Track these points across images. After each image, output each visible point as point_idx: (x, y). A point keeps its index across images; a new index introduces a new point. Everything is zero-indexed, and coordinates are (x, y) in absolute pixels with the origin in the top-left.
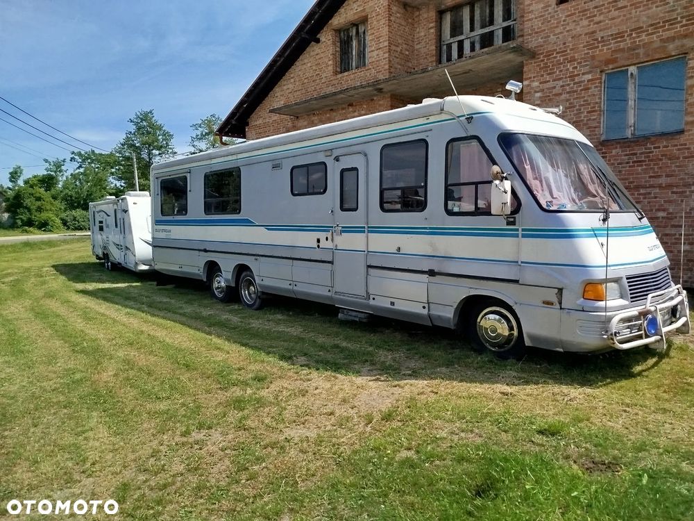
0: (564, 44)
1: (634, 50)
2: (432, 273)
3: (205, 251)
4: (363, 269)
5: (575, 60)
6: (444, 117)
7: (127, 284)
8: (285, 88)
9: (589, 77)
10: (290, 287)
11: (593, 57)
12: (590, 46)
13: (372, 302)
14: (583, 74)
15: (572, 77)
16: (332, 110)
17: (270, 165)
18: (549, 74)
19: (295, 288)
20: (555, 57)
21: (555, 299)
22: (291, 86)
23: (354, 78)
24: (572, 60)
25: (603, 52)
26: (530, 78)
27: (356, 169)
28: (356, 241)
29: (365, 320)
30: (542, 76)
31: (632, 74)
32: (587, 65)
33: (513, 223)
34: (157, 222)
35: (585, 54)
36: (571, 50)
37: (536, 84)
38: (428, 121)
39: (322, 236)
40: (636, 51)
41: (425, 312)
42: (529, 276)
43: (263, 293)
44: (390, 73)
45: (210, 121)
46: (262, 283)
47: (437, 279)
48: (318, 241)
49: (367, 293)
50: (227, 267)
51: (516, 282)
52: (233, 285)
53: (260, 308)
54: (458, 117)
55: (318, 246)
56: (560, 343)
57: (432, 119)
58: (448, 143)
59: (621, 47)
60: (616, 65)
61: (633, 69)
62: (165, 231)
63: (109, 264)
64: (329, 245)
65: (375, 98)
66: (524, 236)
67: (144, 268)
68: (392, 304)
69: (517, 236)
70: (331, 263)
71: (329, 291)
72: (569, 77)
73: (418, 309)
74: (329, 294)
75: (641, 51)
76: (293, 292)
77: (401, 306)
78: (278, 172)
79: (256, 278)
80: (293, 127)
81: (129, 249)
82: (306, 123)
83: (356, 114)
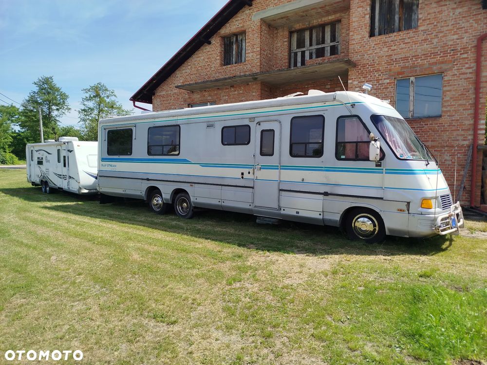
0: (373, 60)
1: (414, 68)
2: (326, 194)
3: (148, 180)
4: (276, 191)
5: (380, 71)
6: (335, 103)
7: (75, 203)
8: (184, 71)
9: (388, 81)
10: (220, 203)
11: (390, 70)
12: (389, 63)
13: (282, 212)
14: (384, 79)
15: (378, 80)
16: (218, 89)
17: (205, 125)
18: (364, 77)
19: (223, 204)
20: (368, 68)
21: (405, 208)
22: (188, 71)
23: (233, 70)
24: (378, 70)
25: (396, 67)
26: (353, 79)
27: (273, 131)
28: (273, 174)
29: (276, 223)
30: (360, 78)
31: (412, 81)
32: (387, 74)
33: (380, 166)
34: (103, 160)
35: (386, 67)
36: (377, 64)
37: (356, 83)
38: (326, 105)
39: (246, 171)
40: (415, 69)
41: (321, 217)
42: (389, 195)
43: (195, 207)
45: (97, 88)
46: (195, 201)
47: (330, 197)
48: (242, 174)
49: (279, 206)
50: (167, 192)
51: (382, 199)
52: (170, 202)
53: (191, 218)
54: (345, 104)
55: (242, 177)
56: (408, 232)
57: (327, 104)
58: (338, 119)
59: (407, 65)
60: (403, 75)
61: (412, 79)
62: (111, 166)
63: (48, 189)
64: (251, 176)
65: (250, 83)
66: (386, 173)
67: (86, 191)
68: (298, 213)
69: (382, 173)
70: (253, 188)
71: (250, 205)
72: (376, 80)
73: (316, 215)
74: (251, 207)
75: (418, 69)
76: (221, 206)
77: (303, 214)
78: (211, 129)
79: (191, 197)
80: (189, 98)
81: (73, 178)
82: (199, 96)
83: (236, 93)
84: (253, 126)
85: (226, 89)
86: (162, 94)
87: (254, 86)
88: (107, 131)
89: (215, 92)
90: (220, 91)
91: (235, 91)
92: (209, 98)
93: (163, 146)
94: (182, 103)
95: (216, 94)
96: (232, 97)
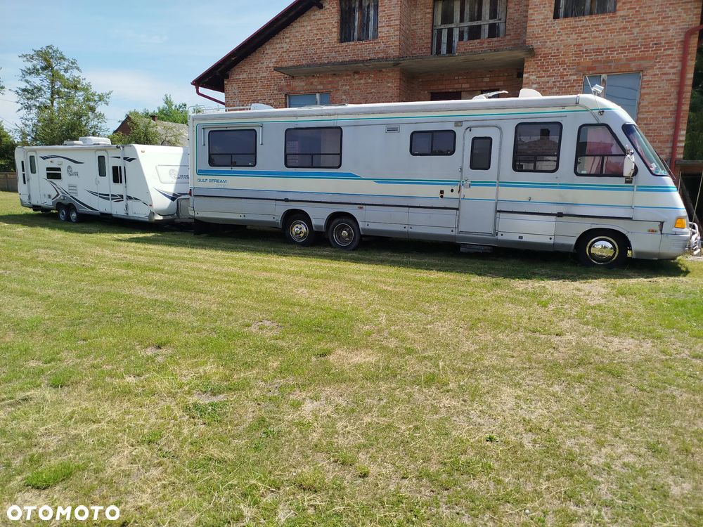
0: (558, 50)
1: (608, 63)
2: (560, 215)
3: (287, 200)
4: (493, 213)
5: (565, 64)
8: (278, 46)
9: (575, 77)
10: (406, 230)
11: (579, 64)
12: (577, 55)
13: (499, 237)
14: (570, 75)
15: (562, 76)
16: (334, 74)
17: (384, 128)
18: (544, 71)
19: (410, 230)
20: (550, 59)
21: (658, 228)
22: (284, 45)
23: (357, 50)
24: (563, 63)
25: (586, 60)
26: (529, 72)
27: (490, 139)
28: (489, 192)
29: (489, 251)
30: (539, 72)
31: (603, 80)
32: (574, 69)
33: (631, 182)
34: (201, 172)
35: (573, 60)
36: (563, 55)
37: (533, 77)
38: (564, 110)
39: (447, 189)
40: (609, 64)
41: (552, 242)
42: (639, 215)
43: (364, 236)
44: (400, 49)
46: (366, 227)
47: (564, 218)
48: (442, 192)
49: (495, 230)
50: (319, 217)
51: (630, 219)
52: (324, 230)
54: (592, 110)
55: (442, 197)
56: (658, 255)
57: (567, 109)
59: (599, 59)
60: (594, 72)
61: (604, 76)
62: (217, 181)
63: (74, 215)
64: (455, 195)
65: (383, 70)
66: (637, 190)
68: (521, 237)
69: (633, 190)
70: (457, 209)
71: (452, 231)
72: (560, 76)
73: (545, 240)
74: (453, 233)
75: (613, 64)
76: (408, 233)
77: (526, 238)
79: (360, 223)
80: (288, 85)
81: (136, 199)
82: (303, 84)
83: (362, 81)
84: (459, 132)
85: (348, 75)
86: (241, 77)
87: (390, 74)
88: (207, 131)
89: (330, 79)
90: (337, 79)
91: (360, 79)
92: (320, 87)
93: (312, 155)
94: (276, 92)
95: (331, 83)
96: (355, 87)
